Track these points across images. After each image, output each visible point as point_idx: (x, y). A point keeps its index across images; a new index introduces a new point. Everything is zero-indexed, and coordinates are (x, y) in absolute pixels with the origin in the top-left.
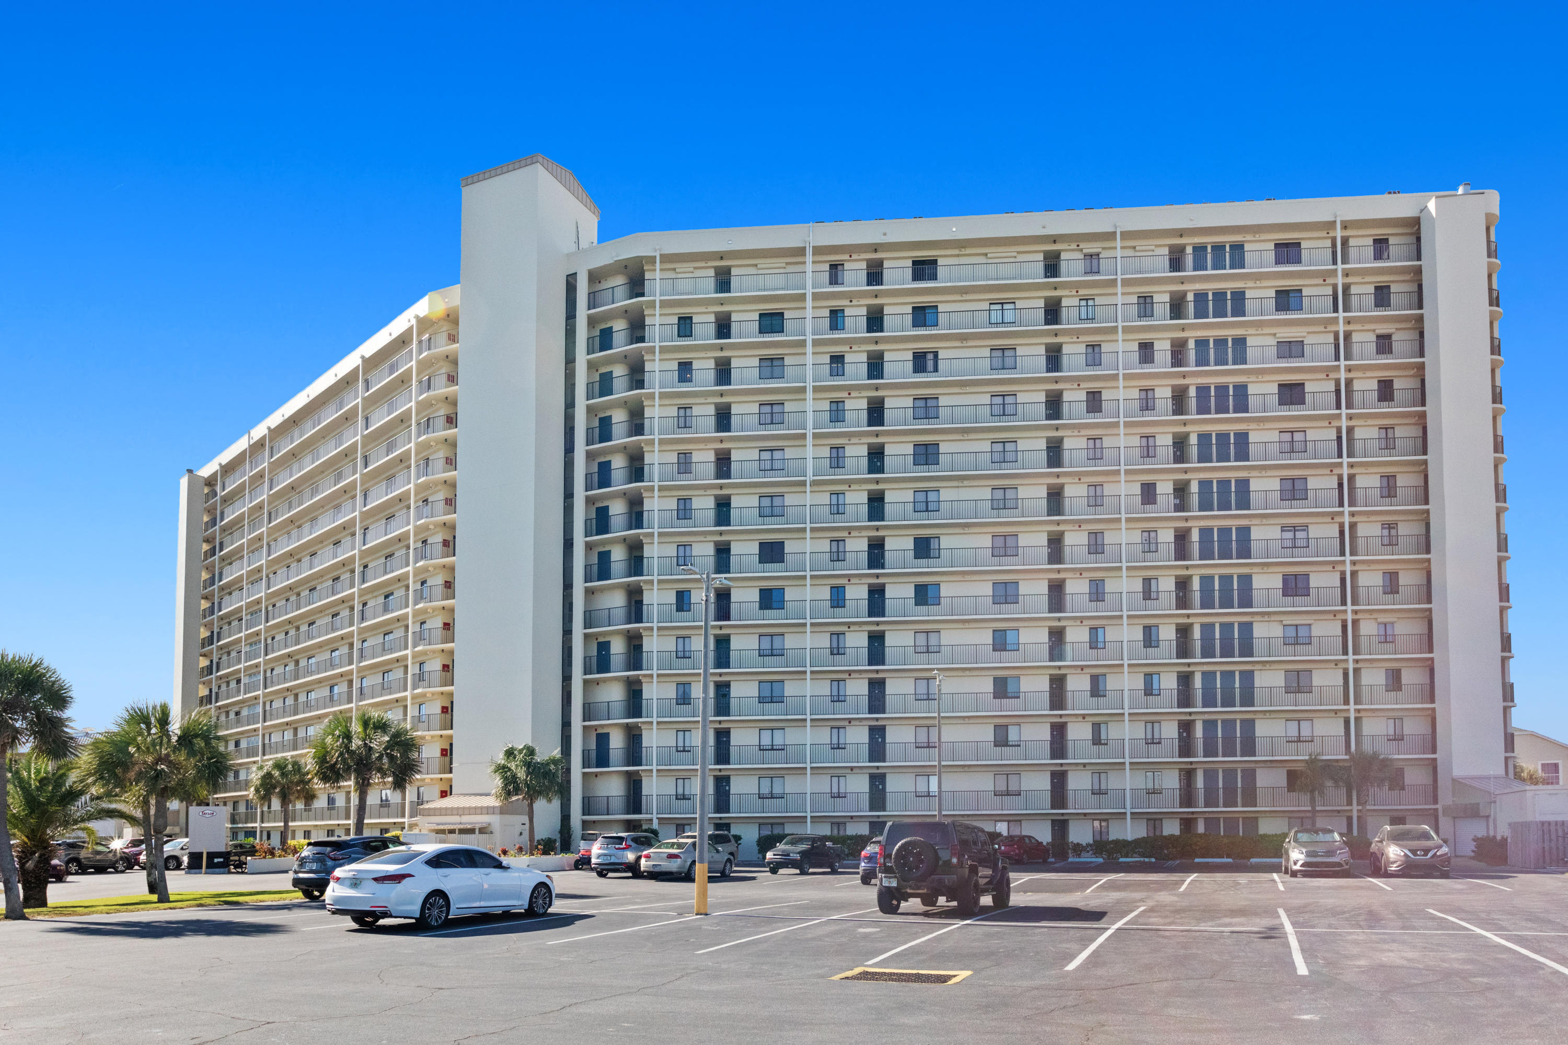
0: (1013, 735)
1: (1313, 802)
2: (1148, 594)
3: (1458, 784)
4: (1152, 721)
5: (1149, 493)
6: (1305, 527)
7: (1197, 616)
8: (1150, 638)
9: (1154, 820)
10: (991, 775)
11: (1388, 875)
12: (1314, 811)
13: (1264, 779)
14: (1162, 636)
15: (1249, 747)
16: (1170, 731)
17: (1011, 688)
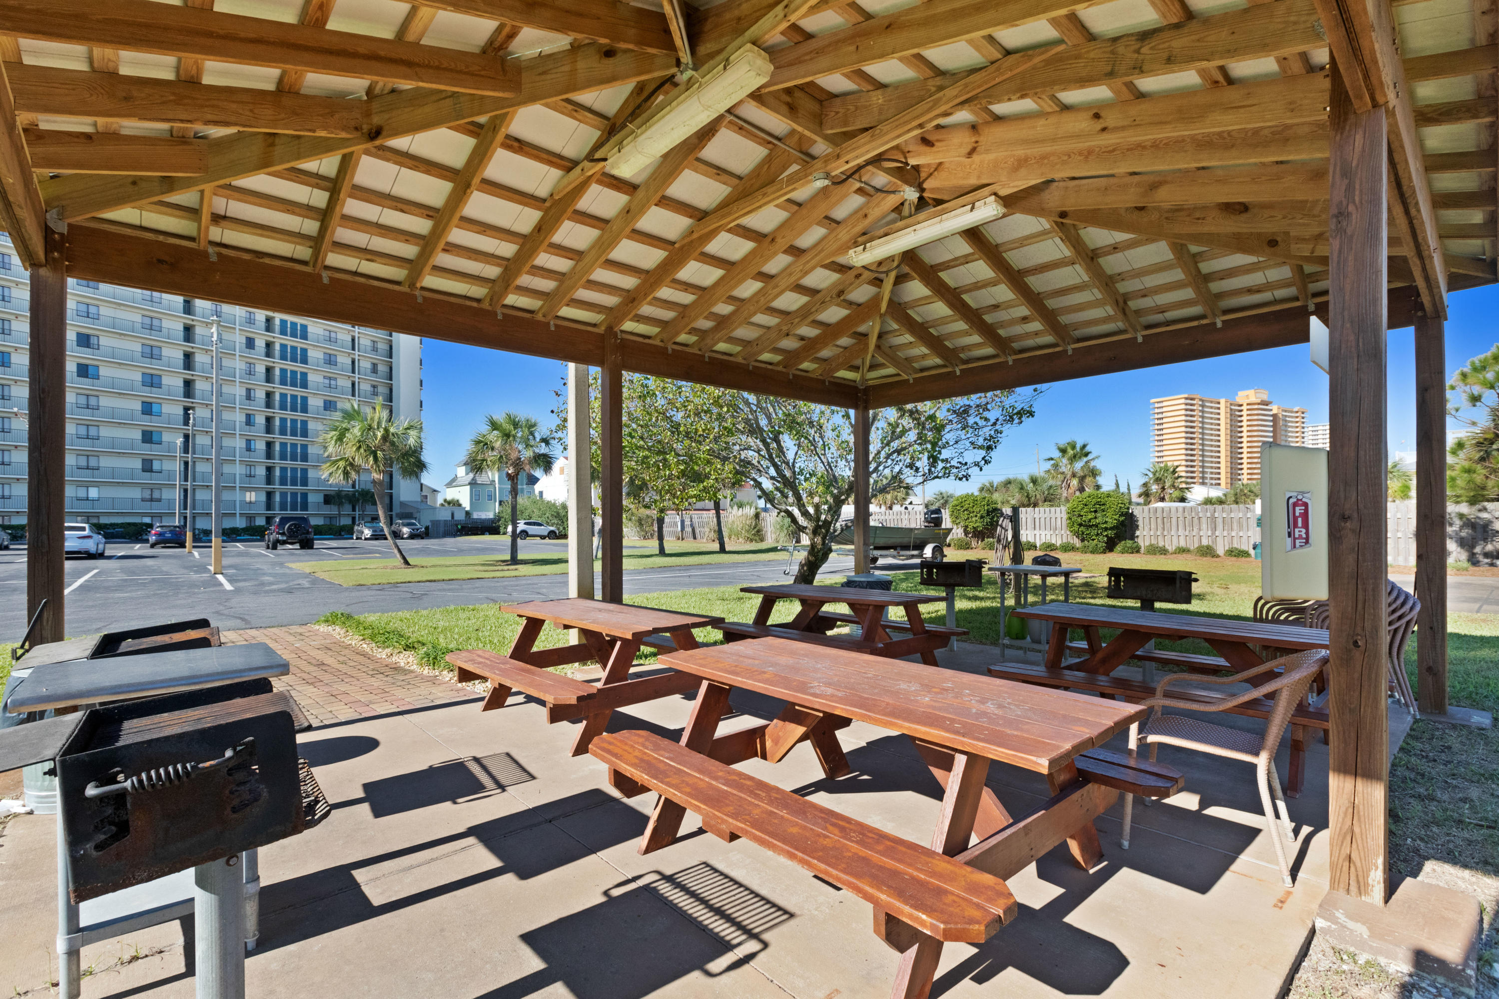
0: (156, 466)
1: (339, 511)
2: (249, 397)
3: (402, 504)
4: (250, 465)
5: (250, 343)
6: (335, 379)
7: (278, 414)
8: (249, 420)
9: (251, 518)
10: (140, 489)
11: (403, 538)
12: (340, 515)
13: (311, 498)
14: (257, 421)
15: (305, 482)
16: (261, 471)
17: (155, 438)
